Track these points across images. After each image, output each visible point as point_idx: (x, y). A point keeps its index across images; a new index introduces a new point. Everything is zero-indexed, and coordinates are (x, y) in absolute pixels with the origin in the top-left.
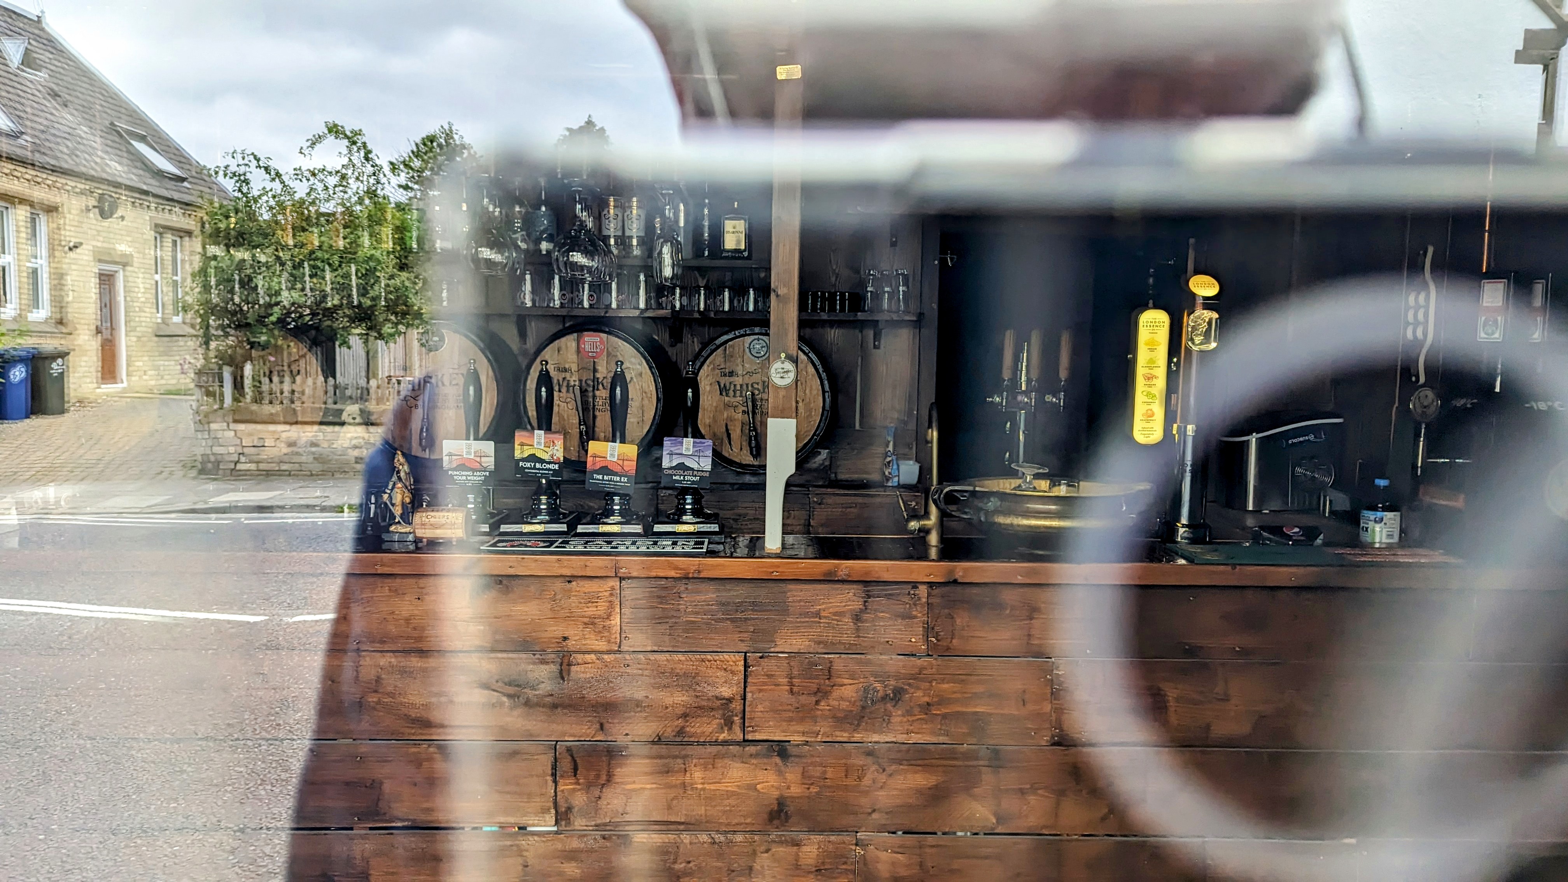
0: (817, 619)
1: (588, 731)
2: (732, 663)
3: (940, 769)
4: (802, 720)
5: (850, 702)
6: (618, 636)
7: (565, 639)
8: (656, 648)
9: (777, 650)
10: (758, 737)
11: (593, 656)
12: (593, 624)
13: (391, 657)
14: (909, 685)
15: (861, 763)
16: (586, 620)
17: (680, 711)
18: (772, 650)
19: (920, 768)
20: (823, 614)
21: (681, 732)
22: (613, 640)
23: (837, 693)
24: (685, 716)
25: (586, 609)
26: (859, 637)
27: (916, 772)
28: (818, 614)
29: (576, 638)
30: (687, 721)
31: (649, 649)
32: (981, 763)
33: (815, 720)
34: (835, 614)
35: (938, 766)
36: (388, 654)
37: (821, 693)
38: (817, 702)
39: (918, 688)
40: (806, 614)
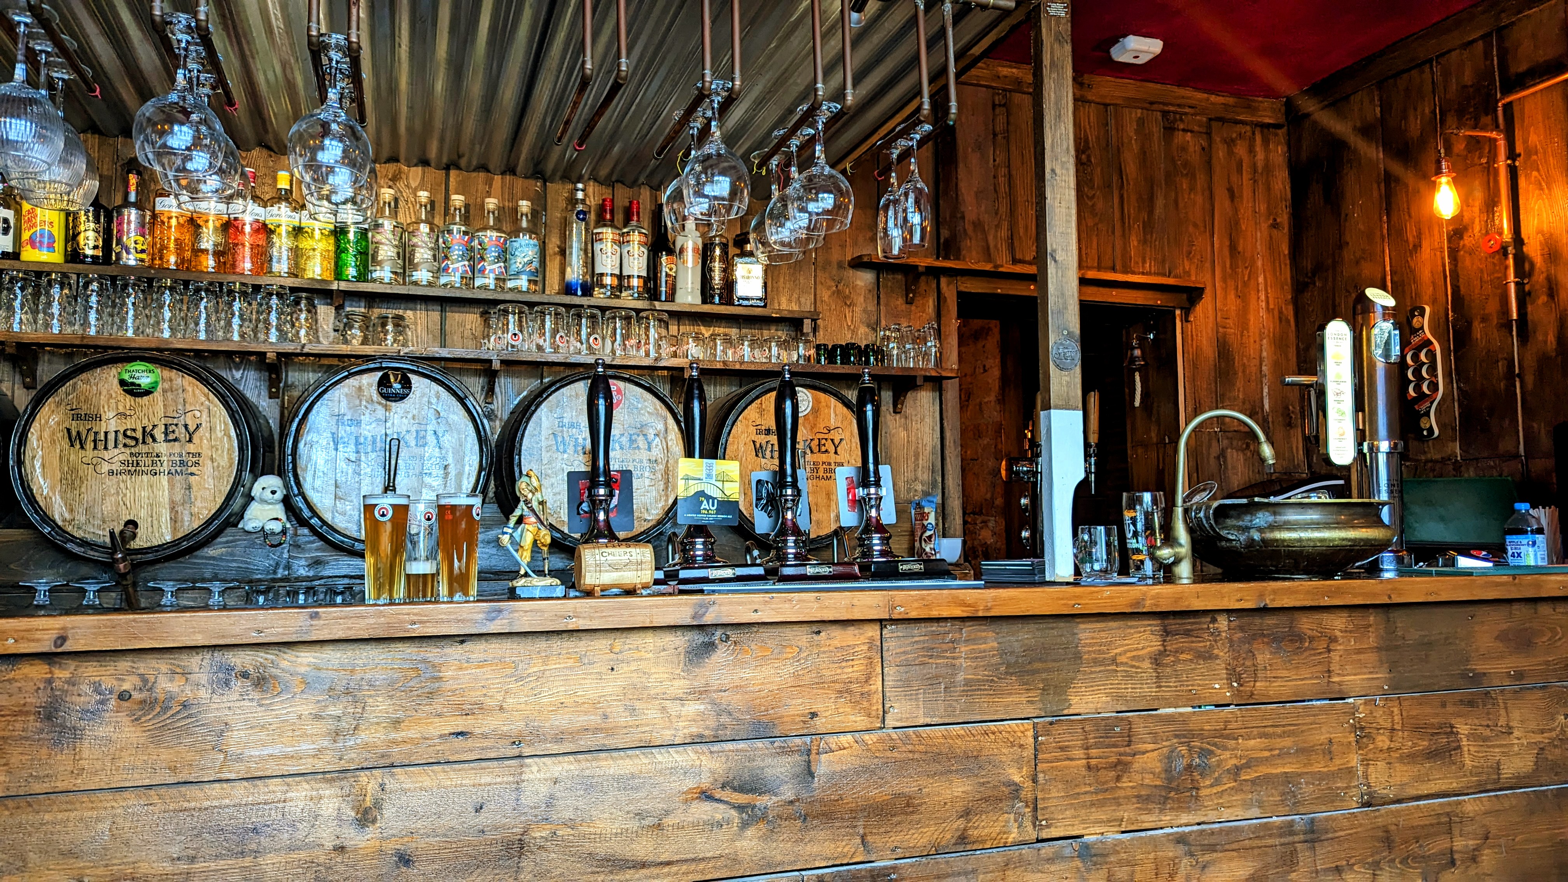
0: (1114, 667)
1: (845, 850)
2: (1019, 734)
3: (1256, 852)
4: (1101, 804)
5: (1153, 773)
6: (881, 707)
7: (814, 715)
8: (928, 721)
9: (1071, 711)
10: (1054, 833)
11: (849, 737)
12: (849, 691)
13: (570, 763)
14: (1215, 745)
15: (1171, 854)
16: (838, 686)
17: (960, 806)
18: (1065, 712)
19: (1235, 854)
20: (1120, 659)
21: (963, 839)
22: (874, 713)
23: (1139, 762)
24: (966, 814)
25: (839, 671)
26: (1160, 687)
27: (1231, 859)
28: (1114, 660)
29: (827, 714)
30: (969, 821)
31: (921, 721)
32: (1296, 838)
33: (1117, 802)
34: (1133, 658)
35: (1253, 848)
36: (566, 758)
37: (1121, 767)
38: (1118, 778)
39: (1225, 748)
40: (1101, 663)
